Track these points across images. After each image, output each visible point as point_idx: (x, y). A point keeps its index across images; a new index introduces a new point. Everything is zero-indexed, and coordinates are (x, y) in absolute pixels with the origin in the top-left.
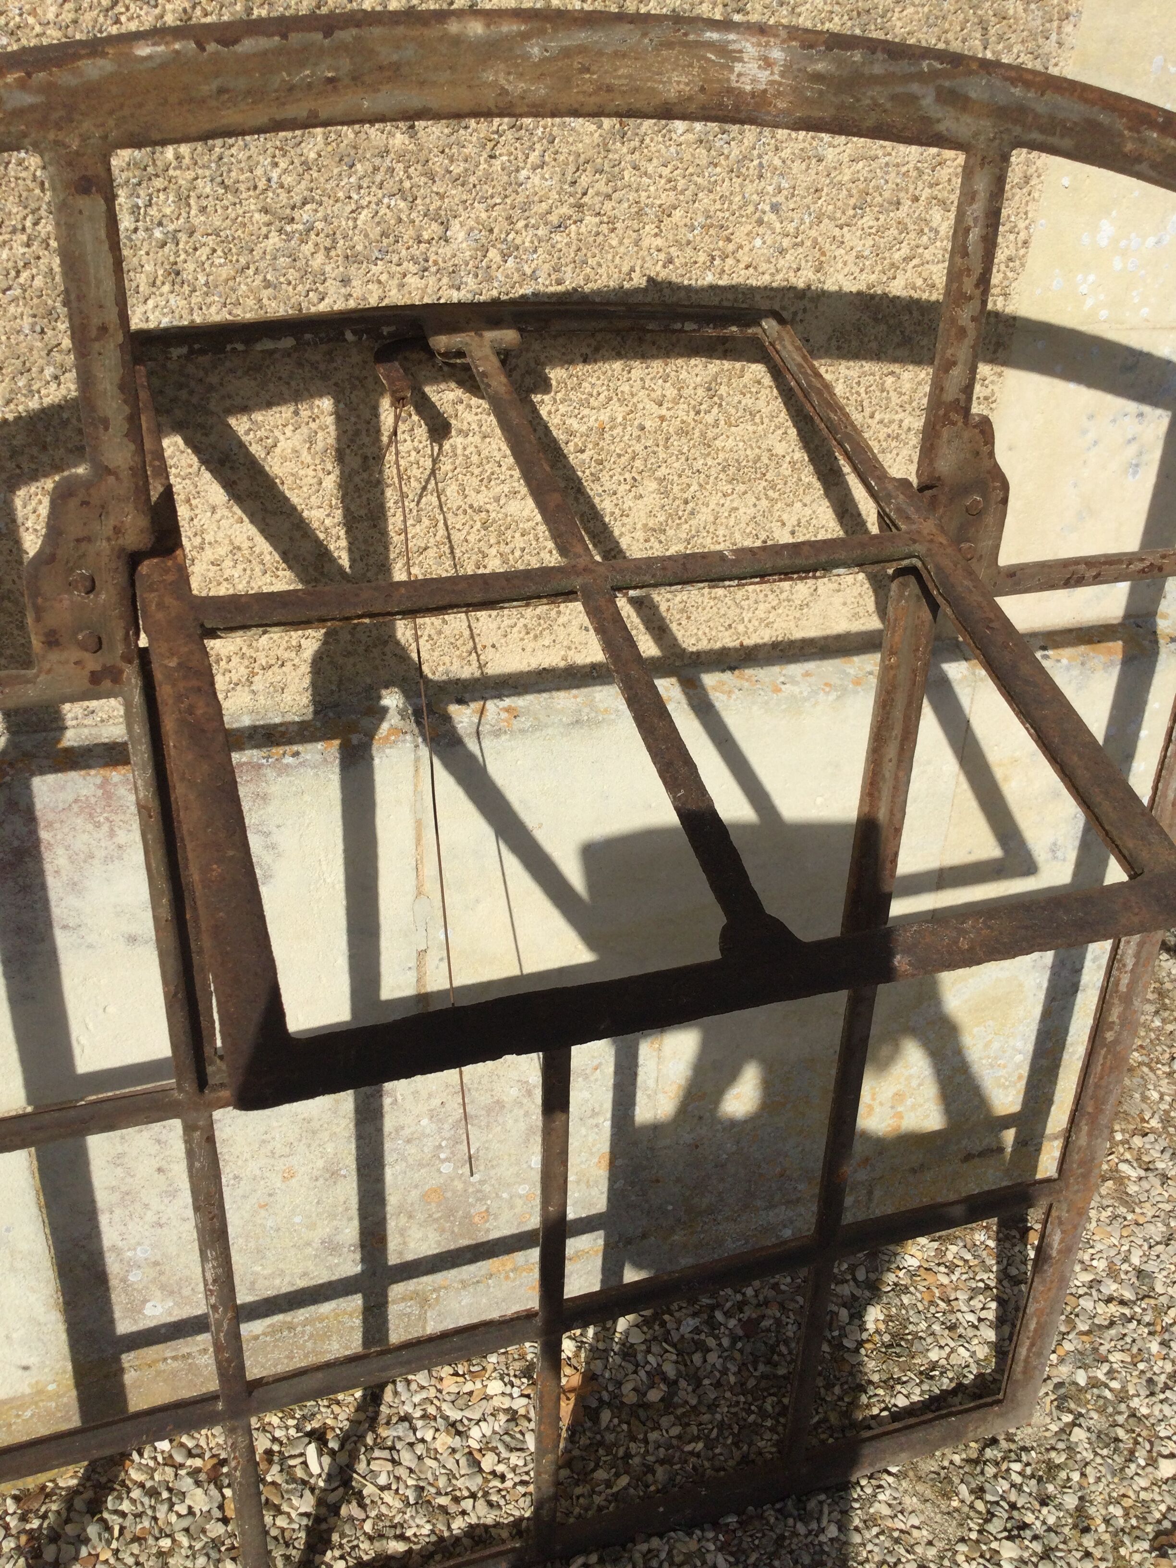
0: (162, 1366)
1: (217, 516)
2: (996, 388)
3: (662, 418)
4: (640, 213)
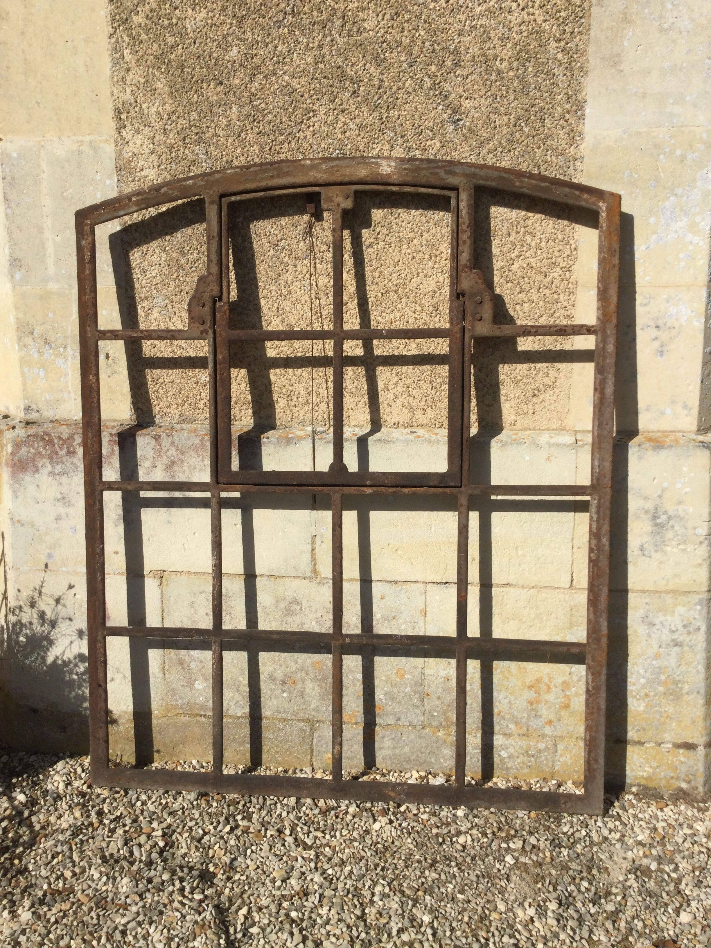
0: (199, 718)
2: (573, 312)
3: (416, 319)
4: (400, 241)
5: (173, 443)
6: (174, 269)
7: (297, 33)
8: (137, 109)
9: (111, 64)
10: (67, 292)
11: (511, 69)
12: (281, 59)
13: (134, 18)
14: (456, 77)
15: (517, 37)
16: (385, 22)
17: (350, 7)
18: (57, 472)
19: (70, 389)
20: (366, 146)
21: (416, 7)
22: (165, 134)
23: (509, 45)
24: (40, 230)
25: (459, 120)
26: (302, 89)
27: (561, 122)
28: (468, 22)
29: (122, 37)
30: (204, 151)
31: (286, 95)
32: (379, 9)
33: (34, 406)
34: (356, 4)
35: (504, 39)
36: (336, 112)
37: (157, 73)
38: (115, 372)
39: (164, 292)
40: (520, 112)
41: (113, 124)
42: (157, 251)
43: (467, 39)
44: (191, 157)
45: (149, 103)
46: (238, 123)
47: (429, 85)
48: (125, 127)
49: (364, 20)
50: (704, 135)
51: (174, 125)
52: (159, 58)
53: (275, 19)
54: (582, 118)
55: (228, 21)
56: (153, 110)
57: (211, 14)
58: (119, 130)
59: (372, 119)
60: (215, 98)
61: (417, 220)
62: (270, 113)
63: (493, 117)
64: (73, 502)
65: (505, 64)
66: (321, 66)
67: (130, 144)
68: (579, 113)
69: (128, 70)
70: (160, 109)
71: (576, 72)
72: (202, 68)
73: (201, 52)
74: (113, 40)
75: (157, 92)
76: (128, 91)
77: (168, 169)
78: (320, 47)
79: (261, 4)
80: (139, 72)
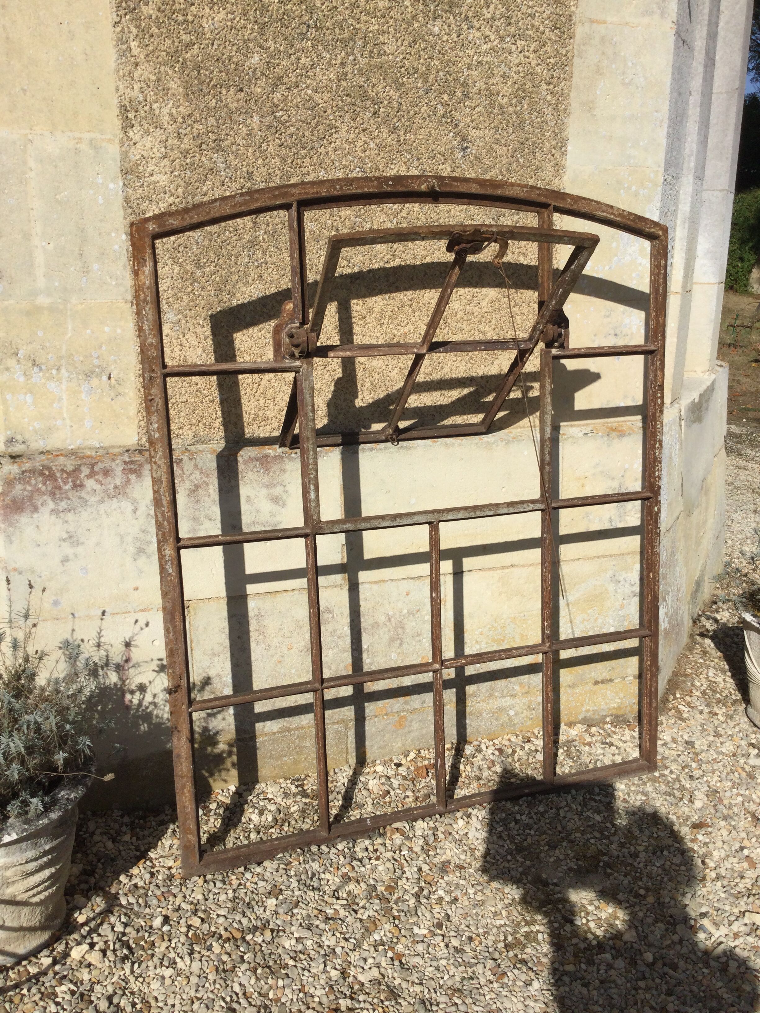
5: (196, 466)
6: (188, 283)
7: (320, 48)
8: (147, 108)
9: (116, 56)
10: (61, 307)
11: (511, 105)
12: (304, 72)
13: (144, 8)
14: (465, 107)
15: (516, 77)
16: (403, 48)
17: (370, 29)
18: (61, 509)
19: (65, 415)
20: (386, 165)
21: (431, 38)
22: (180, 138)
23: (509, 83)
24: (27, 236)
25: (467, 147)
26: (325, 105)
27: (549, 156)
28: (475, 58)
29: (128, 27)
30: (223, 160)
31: (309, 109)
32: (399, 35)
33: (19, 437)
34: (376, 27)
35: (505, 76)
36: (357, 131)
37: (170, 72)
38: (120, 394)
39: (176, 306)
40: (517, 145)
41: (118, 123)
43: (474, 73)
44: (207, 164)
45: (161, 103)
46: (260, 133)
47: (442, 112)
48: (133, 126)
49: (384, 43)
50: (652, 175)
51: (189, 129)
52: (174, 54)
53: (298, 31)
54: (564, 153)
55: (250, 26)
56: (165, 111)
57: (230, 16)
58: (124, 129)
59: (391, 140)
60: (235, 104)
62: (292, 125)
63: (496, 147)
64: (81, 540)
65: (506, 100)
66: (344, 83)
67: (138, 146)
68: (563, 149)
69: (137, 64)
70: (174, 111)
71: (561, 113)
72: (221, 72)
73: (220, 55)
74: (119, 29)
75: (170, 92)
76: (136, 87)
77: (183, 176)
78: (343, 64)
79: (284, 14)
80: (149, 68)
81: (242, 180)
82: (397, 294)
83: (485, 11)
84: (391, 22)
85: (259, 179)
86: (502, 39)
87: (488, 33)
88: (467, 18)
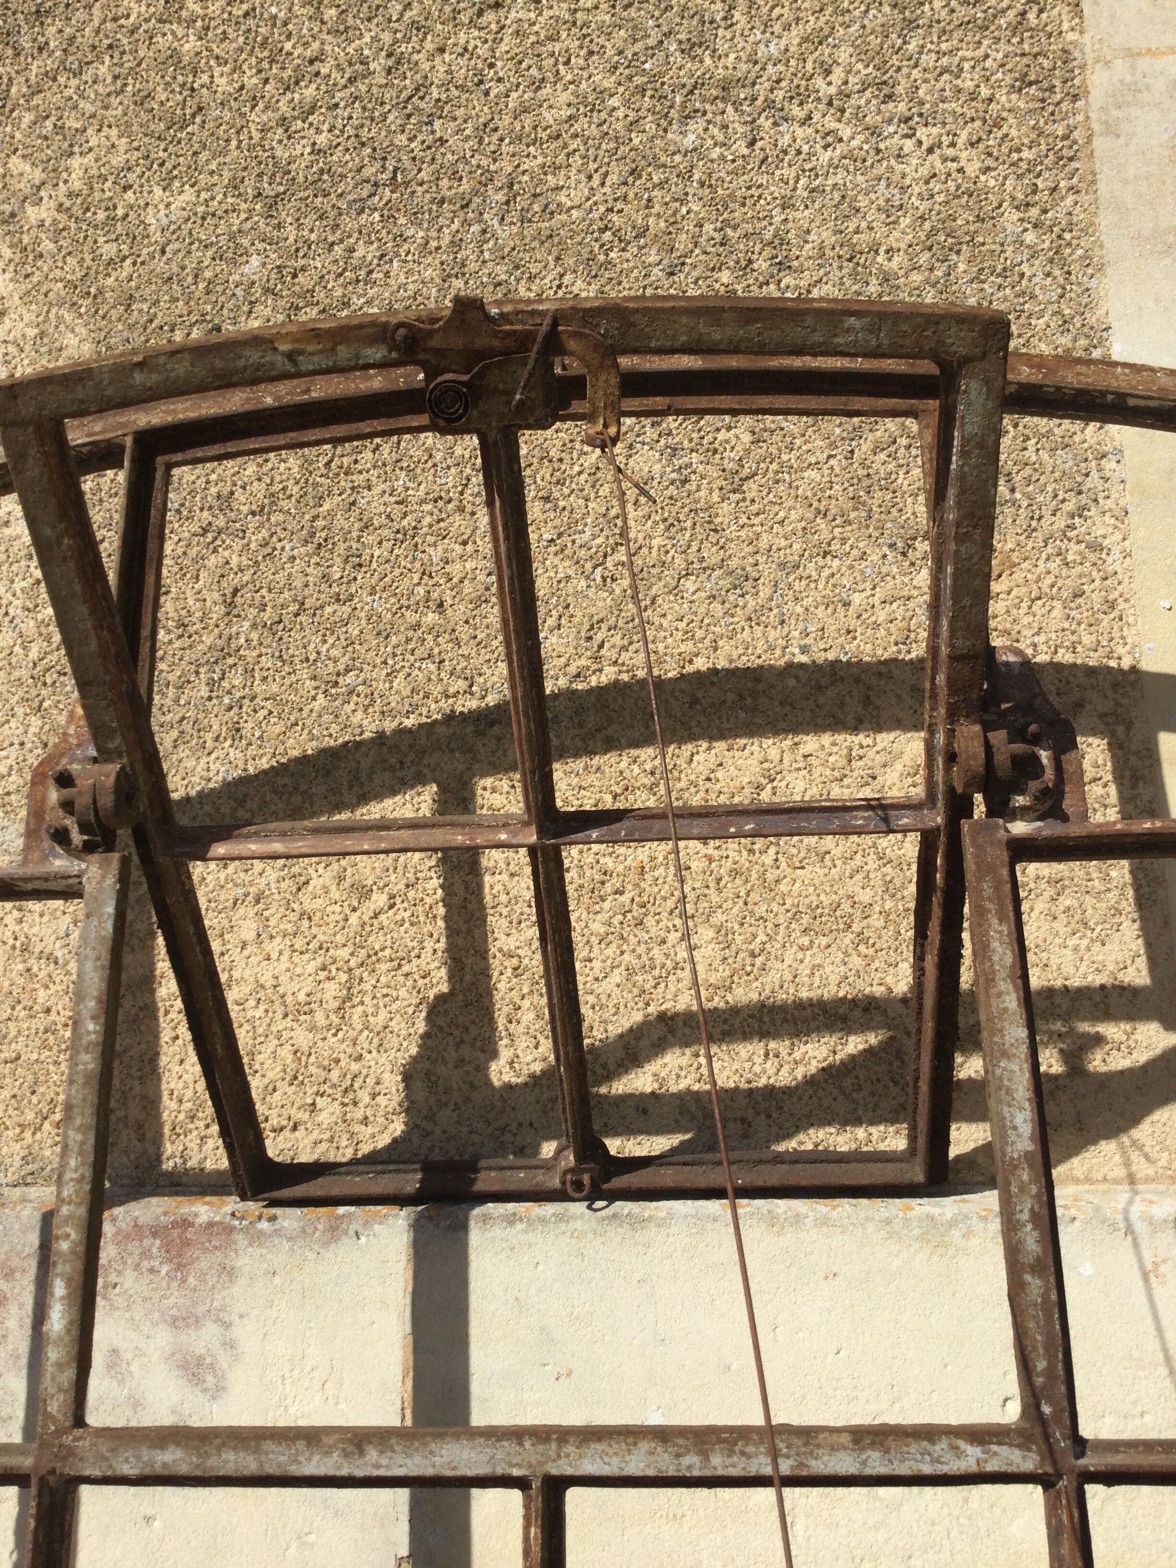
1: (246, 953)
7: (402, 221)
11: (916, 268)
12: (363, 273)
13: (31, 210)
15: (924, 206)
16: (607, 189)
17: (524, 167)
21: (678, 158)
28: (803, 182)
32: (592, 166)
34: (540, 160)
35: (890, 209)
37: (68, 317)
42: (20, 711)
43: (802, 216)
49: (558, 188)
53: (350, 198)
55: (244, 206)
57: (204, 195)
61: (702, 610)
65: (898, 259)
71: (1075, 268)
72: (174, 300)
73: (176, 269)
78: (456, 244)
79: (322, 172)
80: (27, 317)
81: (206, 513)
82: (611, 757)
83: (819, 82)
84: (574, 145)
85: (245, 509)
86: (874, 131)
87: (831, 123)
88: (770, 104)
